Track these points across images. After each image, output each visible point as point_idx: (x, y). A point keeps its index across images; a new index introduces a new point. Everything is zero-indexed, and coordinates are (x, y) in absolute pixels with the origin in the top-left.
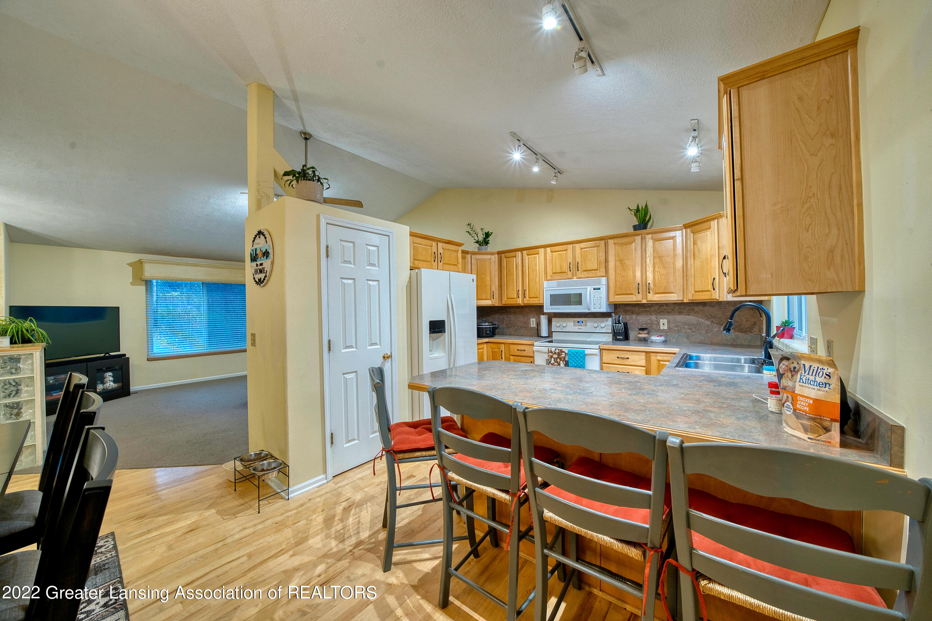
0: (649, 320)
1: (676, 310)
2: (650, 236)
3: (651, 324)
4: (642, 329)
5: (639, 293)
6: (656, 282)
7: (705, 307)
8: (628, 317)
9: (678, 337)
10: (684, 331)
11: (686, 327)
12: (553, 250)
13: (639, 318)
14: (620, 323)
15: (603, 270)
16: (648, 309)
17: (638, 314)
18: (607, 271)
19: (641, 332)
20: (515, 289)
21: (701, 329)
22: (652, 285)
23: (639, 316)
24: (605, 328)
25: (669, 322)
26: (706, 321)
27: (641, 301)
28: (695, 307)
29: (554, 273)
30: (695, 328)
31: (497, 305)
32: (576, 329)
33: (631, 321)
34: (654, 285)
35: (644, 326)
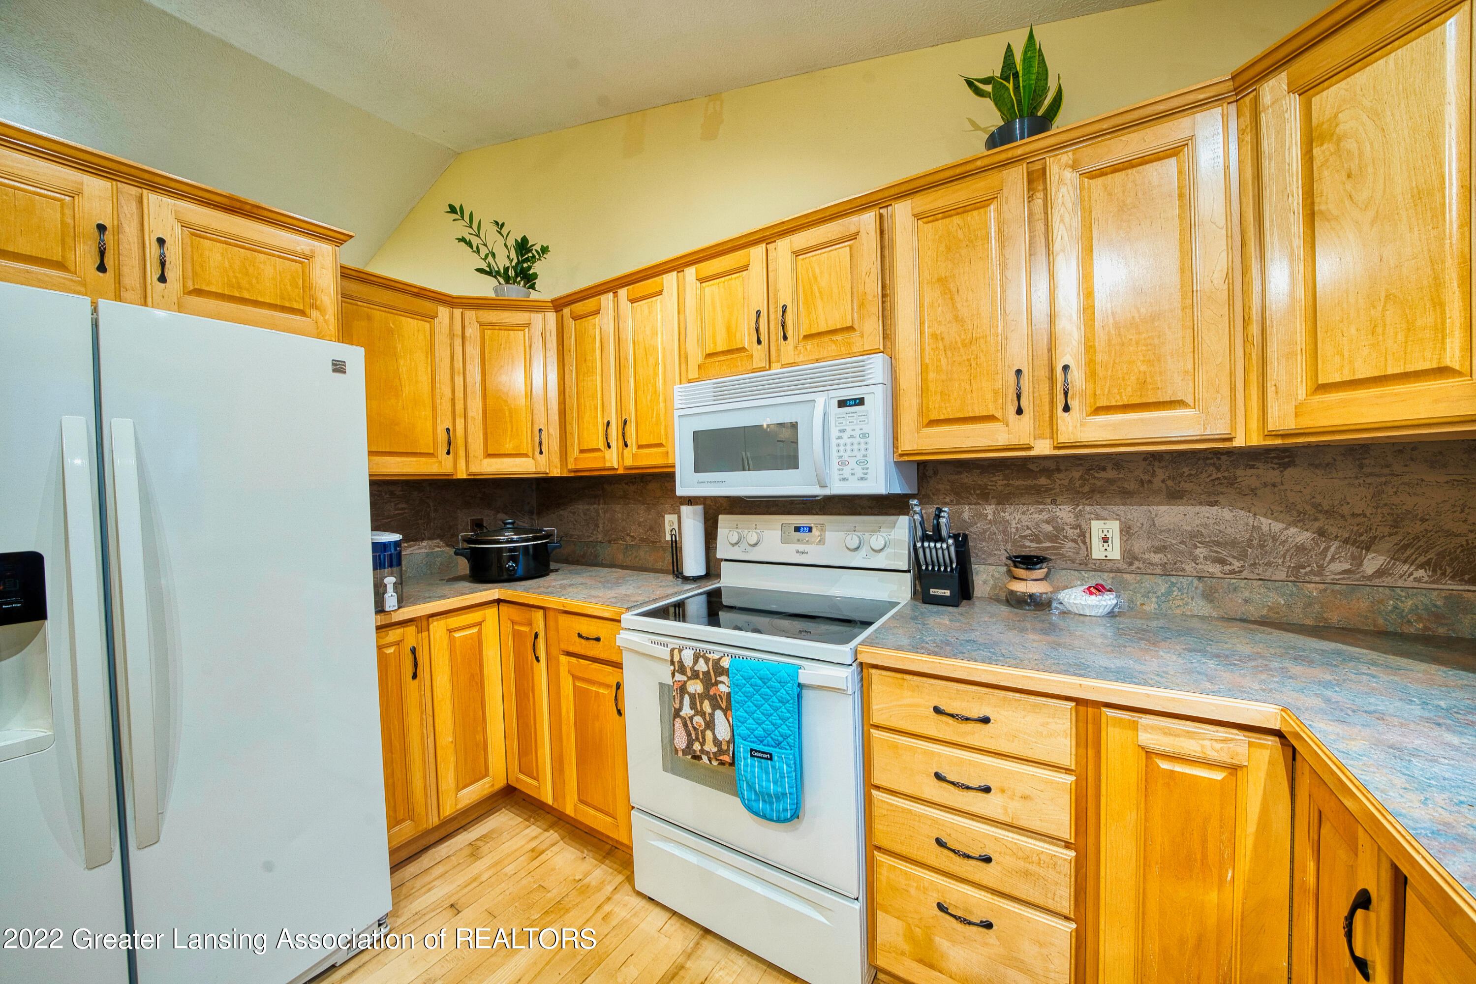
0: (1048, 522)
1: (1157, 481)
2: (1066, 157)
3: (1053, 538)
4: (1029, 561)
5: (1020, 411)
6: (1099, 357)
7: (1290, 472)
8: (967, 512)
9: (1169, 592)
10: (1189, 567)
11: (1201, 552)
12: (703, 275)
13: (1006, 515)
14: (941, 539)
15: (872, 327)
16: (1043, 481)
17: (1003, 499)
18: (888, 335)
19: (1021, 572)
20: (600, 420)
21: (1269, 564)
22: (1077, 377)
23: (1009, 509)
24: (888, 550)
25: (1126, 531)
26: (1293, 530)
27: (1030, 448)
28: (1240, 472)
29: (709, 355)
30: (1242, 556)
31: (556, 472)
32: (789, 553)
33: (980, 525)
34: (1092, 374)
35: (1031, 548)
